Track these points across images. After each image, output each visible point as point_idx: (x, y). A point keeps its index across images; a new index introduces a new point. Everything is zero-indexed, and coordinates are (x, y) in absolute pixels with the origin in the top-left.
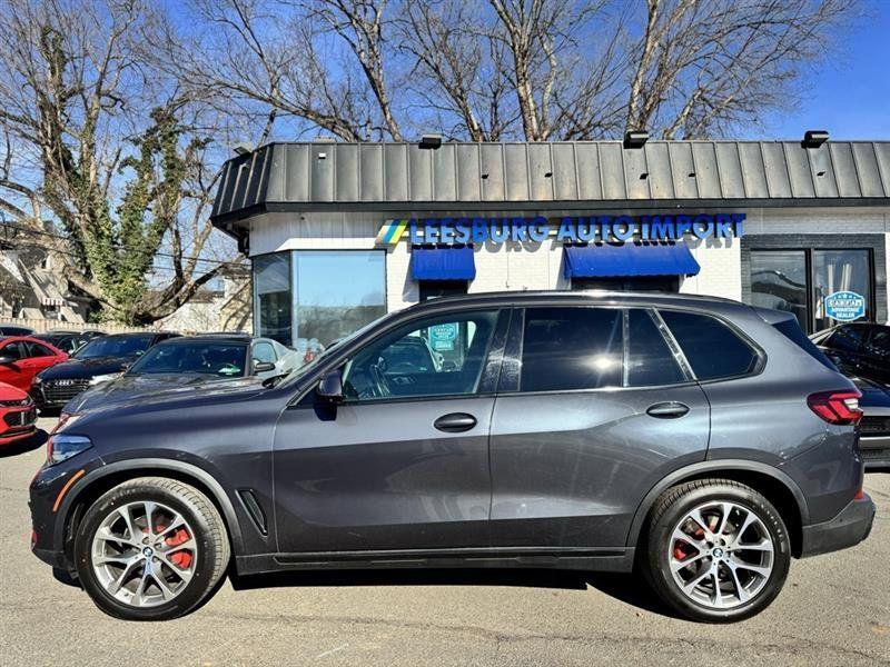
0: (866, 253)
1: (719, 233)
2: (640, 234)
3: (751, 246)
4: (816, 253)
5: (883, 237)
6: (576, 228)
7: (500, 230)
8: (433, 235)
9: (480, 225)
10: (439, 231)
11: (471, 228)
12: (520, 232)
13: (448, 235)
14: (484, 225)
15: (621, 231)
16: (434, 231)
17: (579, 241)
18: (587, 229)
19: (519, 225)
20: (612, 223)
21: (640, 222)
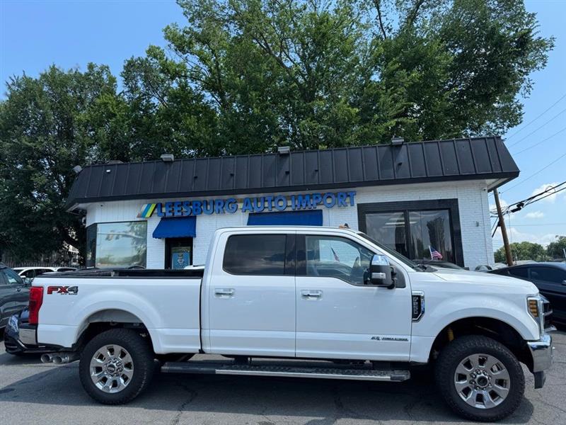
0: (447, 211)
1: (340, 204)
3: (363, 210)
4: (410, 213)
5: (456, 200)
6: (253, 204)
7: (209, 207)
8: (170, 212)
9: (196, 205)
10: (173, 209)
11: (191, 207)
12: (220, 207)
13: (179, 211)
14: (199, 204)
15: (281, 203)
16: (171, 209)
17: (255, 212)
18: (259, 204)
19: (219, 204)
20: (273, 200)
21: (291, 199)
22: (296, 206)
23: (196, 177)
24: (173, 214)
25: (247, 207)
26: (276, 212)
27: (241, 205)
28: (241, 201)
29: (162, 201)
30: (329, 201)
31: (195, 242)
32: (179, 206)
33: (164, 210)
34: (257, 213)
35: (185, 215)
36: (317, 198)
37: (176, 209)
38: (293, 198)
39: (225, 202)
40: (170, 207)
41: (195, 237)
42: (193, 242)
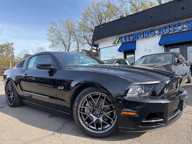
6: (163, 30)
7: (141, 35)
8: (125, 40)
9: (135, 35)
10: (126, 39)
11: (133, 37)
12: (146, 35)
13: (128, 39)
14: (137, 35)
15: (179, 27)
16: (125, 39)
17: (165, 34)
18: (167, 29)
19: (146, 33)
20: (175, 26)
21: (186, 24)
22: (189, 27)
23: (134, 22)
24: (126, 41)
25: (160, 32)
26: (176, 32)
27: (156, 32)
28: (157, 30)
29: (122, 35)
31: (136, 52)
32: (128, 37)
33: (122, 39)
34: (166, 35)
35: (131, 40)
37: (127, 38)
40: (125, 38)
41: (136, 50)
42: (135, 52)
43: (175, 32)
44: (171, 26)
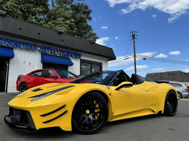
0: (100, 66)
1: (77, 58)
2: (61, 54)
4: (92, 65)
5: (102, 63)
7: (23, 45)
9: (16, 42)
11: (13, 43)
13: (5, 43)
15: (56, 52)
18: (48, 50)
19: (29, 45)
20: (54, 50)
25: (43, 50)
27: (39, 49)
30: (73, 56)
32: (5, 40)
34: (45, 54)
36: (70, 53)
38: (62, 52)
39: (32, 45)
42: (10, 61)
43: (54, 54)
44: (51, 49)
